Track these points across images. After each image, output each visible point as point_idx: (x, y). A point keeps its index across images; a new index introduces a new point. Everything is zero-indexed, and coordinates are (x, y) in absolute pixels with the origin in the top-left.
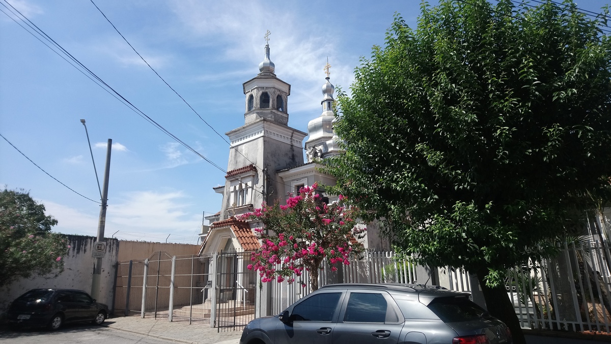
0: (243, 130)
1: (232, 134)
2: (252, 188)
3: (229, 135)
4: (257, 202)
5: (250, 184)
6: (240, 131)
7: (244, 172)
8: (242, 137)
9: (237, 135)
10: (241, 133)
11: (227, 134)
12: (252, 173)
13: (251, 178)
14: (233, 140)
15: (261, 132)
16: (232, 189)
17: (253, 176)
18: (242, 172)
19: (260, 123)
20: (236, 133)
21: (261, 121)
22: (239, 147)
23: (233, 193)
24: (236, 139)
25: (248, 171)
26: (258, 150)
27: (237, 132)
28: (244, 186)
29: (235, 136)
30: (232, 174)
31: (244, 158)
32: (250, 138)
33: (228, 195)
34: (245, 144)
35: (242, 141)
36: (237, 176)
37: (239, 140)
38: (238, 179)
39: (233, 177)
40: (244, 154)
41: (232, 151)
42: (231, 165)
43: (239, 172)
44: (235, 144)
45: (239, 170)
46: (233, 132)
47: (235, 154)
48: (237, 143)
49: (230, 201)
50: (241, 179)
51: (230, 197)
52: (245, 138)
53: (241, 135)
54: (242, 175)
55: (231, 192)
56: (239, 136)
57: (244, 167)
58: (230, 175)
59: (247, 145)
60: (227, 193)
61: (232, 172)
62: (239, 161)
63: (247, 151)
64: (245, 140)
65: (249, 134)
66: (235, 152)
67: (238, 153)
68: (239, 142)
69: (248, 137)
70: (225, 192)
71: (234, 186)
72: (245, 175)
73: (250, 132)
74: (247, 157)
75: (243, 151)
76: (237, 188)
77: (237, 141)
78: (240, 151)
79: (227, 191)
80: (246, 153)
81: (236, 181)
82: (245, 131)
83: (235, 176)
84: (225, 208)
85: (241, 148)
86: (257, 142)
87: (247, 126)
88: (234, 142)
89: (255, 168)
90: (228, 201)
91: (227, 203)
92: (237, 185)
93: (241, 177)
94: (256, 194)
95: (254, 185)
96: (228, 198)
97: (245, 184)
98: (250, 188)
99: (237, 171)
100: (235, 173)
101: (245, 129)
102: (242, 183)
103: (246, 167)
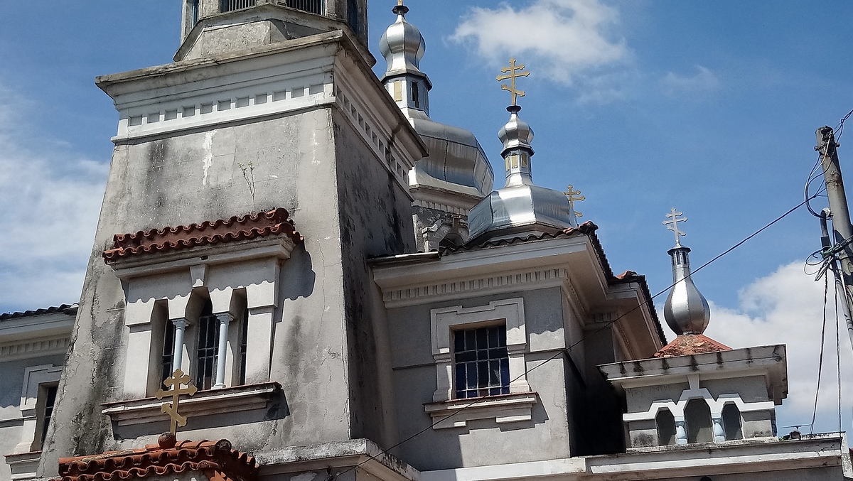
0: (213, 73)
1: (142, 86)
2: (276, 311)
3: (119, 89)
4: (310, 374)
5: (261, 293)
6: (194, 76)
7: (242, 236)
8: (197, 103)
9: (165, 92)
10: (195, 88)
11: (106, 85)
12: (280, 247)
13: (273, 267)
14: (137, 112)
15: (315, 88)
16: (141, 311)
17: (282, 261)
18: (230, 239)
20: (161, 82)
21: (325, 44)
22: (177, 143)
23: (148, 334)
24: (155, 108)
25: (268, 232)
26: (299, 158)
27: (170, 81)
28: (221, 301)
29: (153, 94)
30: (147, 245)
31: (208, 184)
32: (252, 110)
33: (102, 343)
34: (215, 131)
35: (198, 119)
36: (183, 256)
37: (176, 111)
38: (186, 270)
39: (157, 260)
40: (206, 169)
41: (128, 153)
42: (120, 211)
43: (199, 237)
44: (146, 128)
45: (202, 230)
46: (150, 76)
47: (148, 166)
48: (162, 125)
49: (117, 368)
50: (210, 267)
51: (121, 351)
52: (215, 107)
53: (194, 94)
54: (216, 250)
55: (136, 328)
56: (174, 97)
57: (234, 219)
58: (134, 249)
59: (228, 136)
60: (94, 334)
61: (151, 238)
62: (176, 197)
63: (228, 160)
64: (216, 116)
65: (242, 94)
66: (151, 159)
67: (169, 162)
68: (180, 122)
69: (233, 105)
70: (82, 325)
71: (152, 301)
72: (233, 251)
73: (249, 84)
74: (227, 181)
75: (199, 154)
76: (178, 307)
77: (162, 117)
78: (187, 155)
79: (98, 324)
80: (224, 168)
81: (176, 277)
82: (222, 79)
83: (168, 256)
84: (83, 403)
85: (192, 145)
86: (293, 126)
87: (241, 59)
88: (144, 120)
89: (288, 227)
90: (100, 369)
91: (96, 378)
92: (178, 297)
93: (210, 259)
94: (299, 338)
95: (287, 302)
96: (106, 353)
97: (229, 291)
98: (262, 310)
99: (188, 232)
100: (167, 244)
101: (221, 71)
102: (209, 286)
103: (247, 217)
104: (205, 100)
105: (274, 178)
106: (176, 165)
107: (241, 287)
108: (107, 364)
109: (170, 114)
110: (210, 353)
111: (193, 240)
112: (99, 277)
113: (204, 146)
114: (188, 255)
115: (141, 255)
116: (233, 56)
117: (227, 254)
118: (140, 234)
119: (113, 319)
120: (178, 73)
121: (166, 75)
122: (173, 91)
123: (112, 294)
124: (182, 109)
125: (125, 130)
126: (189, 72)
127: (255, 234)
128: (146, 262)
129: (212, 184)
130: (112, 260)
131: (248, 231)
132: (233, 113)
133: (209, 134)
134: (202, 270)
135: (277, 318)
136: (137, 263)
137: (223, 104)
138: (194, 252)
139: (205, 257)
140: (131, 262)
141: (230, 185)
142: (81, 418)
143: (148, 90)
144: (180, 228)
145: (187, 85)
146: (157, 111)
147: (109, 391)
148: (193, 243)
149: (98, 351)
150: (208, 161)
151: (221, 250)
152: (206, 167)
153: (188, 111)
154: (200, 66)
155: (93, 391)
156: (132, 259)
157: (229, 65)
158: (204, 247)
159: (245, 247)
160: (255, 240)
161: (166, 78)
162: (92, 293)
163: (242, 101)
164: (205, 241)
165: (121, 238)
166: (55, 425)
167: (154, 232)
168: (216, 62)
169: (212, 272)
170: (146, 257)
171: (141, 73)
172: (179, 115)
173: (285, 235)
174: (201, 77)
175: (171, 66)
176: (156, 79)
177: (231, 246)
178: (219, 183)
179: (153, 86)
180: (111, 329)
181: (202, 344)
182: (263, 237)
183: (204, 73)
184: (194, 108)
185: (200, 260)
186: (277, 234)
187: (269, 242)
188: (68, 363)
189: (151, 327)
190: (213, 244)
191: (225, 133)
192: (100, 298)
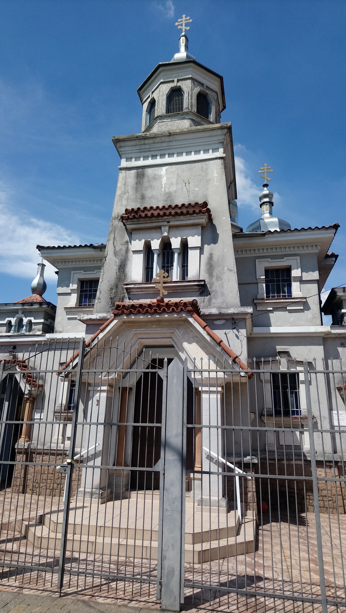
0: (167, 139)
1: (133, 143)
2: (201, 249)
3: (122, 144)
4: (219, 278)
5: (194, 241)
6: (158, 140)
7: (188, 213)
8: (158, 153)
9: (143, 147)
10: (157, 145)
11: (116, 141)
12: (203, 220)
13: (200, 229)
14: (130, 156)
15: (215, 150)
16: (138, 244)
17: (203, 228)
18: (182, 214)
19: (220, 132)
20: (143, 142)
21: (222, 128)
22: (149, 171)
23: (142, 255)
24: (138, 155)
25: (200, 212)
26: (208, 181)
27: (146, 141)
28: (176, 243)
29: (138, 147)
30: (143, 215)
31: (165, 191)
32: (184, 158)
33: (120, 258)
34: (167, 167)
35: (158, 161)
36: (159, 221)
37: (148, 157)
38: (160, 228)
39: (147, 222)
40: (164, 184)
41: (126, 174)
42: (124, 200)
43: (168, 212)
44: (134, 163)
45: (167, 209)
46: (138, 138)
47: (136, 181)
48: (141, 162)
49: (128, 269)
50: (170, 227)
51: (129, 262)
52: (167, 156)
53: (157, 149)
54: (174, 219)
55: (135, 252)
56: (148, 150)
57: (183, 205)
58: (136, 216)
59: (173, 170)
60: (116, 254)
61: (143, 211)
62: (150, 195)
63: (174, 180)
64: (167, 160)
65: (180, 150)
66: (137, 177)
67: (146, 179)
68: (150, 161)
69: (175, 155)
70: (110, 250)
71: (143, 241)
72: (182, 220)
73: (183, 146)
74: (174, 190)
75: (160, 177)
76: (156, 244)
77: (142, 159)
78: (154, 177)
79: (117, 249)
80: (172, 184)
81: (153, 231)
82: (171, 143)
83: (152, 220)
84: (113, 283)
85: (156, 172)
86: (205, 167)
87: (181, 133)
88: (133, 159)
89: (209, 211)
90: (119, 269)
91: (118, 273)
92: (155, 240)
93: (172, 223)
94: (212, 262)
95: (206, 246)
96: (122, 263)
97: (179, 239)
98: (195, 249)
99: (161, 210)
100: (152, 214)
101: (171, 138)
102: (170, 236)
103: (190, 204)
104: (162, 152)
105: (196, 190)
106: (149, 181)
107: (185, 237)
108: (122, 267)
109: (146, 158)
110: (168, 267)
111: (164, 213)
112: (116, 229)
113: (162, 173)
114: (161, 220)
115: (139, 218)
116: (178, 131)
117: (179, 221)
118: (139, 209)
119: (124, 248)
120: (151, 138)
121: (145, 138)
122: (147, 146)
123: (122, 237)
124: (151, 156)
125: (124, 163)
126: (156, 137)
127: (194, 212)
128: (141, 222)
129: (167, 191)
130: (126, 220)
131: (191, 210)
132: (175, 159)
133: (164, 168)
134: (167, 228)
135: (201, 253)
136: (137, 222)
137: (171, 155)
138: (164, 219)
139: (168, 222)
140: (134, 222)
141: (175, 192)
142: (112, 289)
143: (135, 145)
144: (158, 208)
145: (154, 144)
146: (139, 156)
147: (124, 279)
148: (165, 214)
149: (118, 262)
150: (164, 180)
151: (177, 219)
152: (164, 183)
153: (154, 157)
154: (162, 135)
155: (117, 279)
156: (135, 220)
157: (175, 136)
158: (169, 217)
159: (188, 218)
160: (193, 215)
161: (145, 140)
162: (112, 236)
163: (180, 154)
164: (170, 214)
165: (129, 210)
166: (100, 291)
167: (145, 208)
168: (170, 133)
169: (171, 230)
170: (142, 219)
171: (134, 136)
172: (150, 158)
173: (207, 214)
174: (161, 141)
175: (148, 134)
176: (140, 140)
177: (182, 217)
178: (170, 190)
179: (138, 144)
180: (123, 252)
181: (163, 262)
182: (197, 214)
183: (163, 139)
184: (156, 156)
185: (166, 223)
186: (204, 213)
187: (199, 217)
188: (104, 265)
189: (143, 252)
190: (173, 216)
191: (172, 168)
192: (117, 238)
